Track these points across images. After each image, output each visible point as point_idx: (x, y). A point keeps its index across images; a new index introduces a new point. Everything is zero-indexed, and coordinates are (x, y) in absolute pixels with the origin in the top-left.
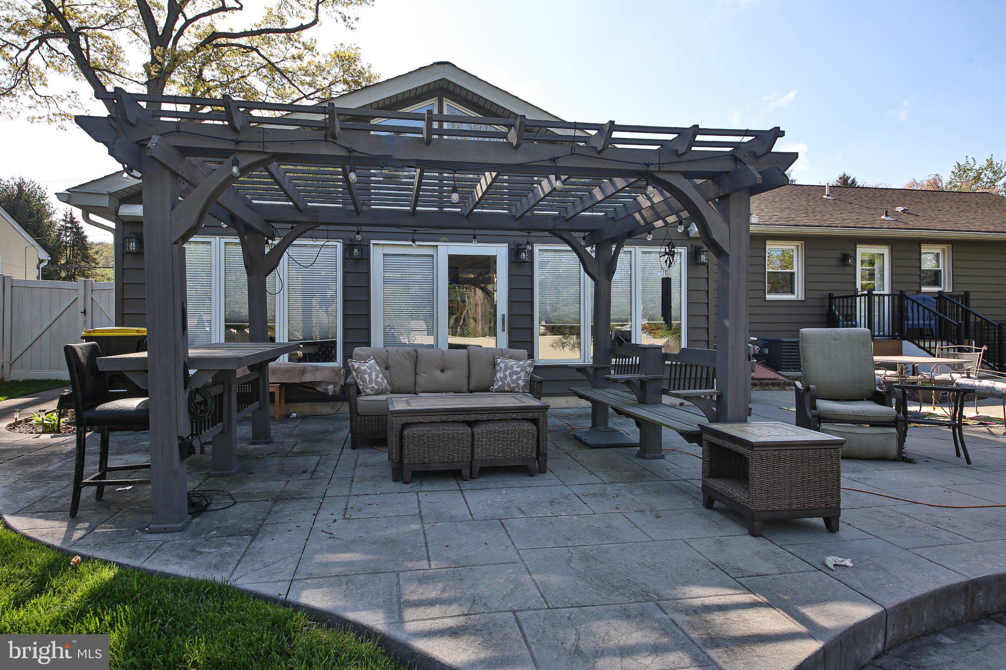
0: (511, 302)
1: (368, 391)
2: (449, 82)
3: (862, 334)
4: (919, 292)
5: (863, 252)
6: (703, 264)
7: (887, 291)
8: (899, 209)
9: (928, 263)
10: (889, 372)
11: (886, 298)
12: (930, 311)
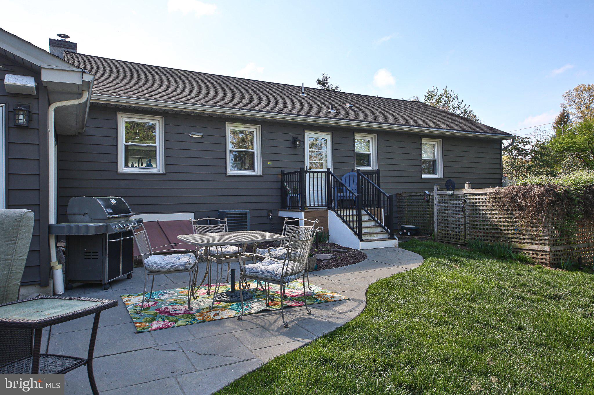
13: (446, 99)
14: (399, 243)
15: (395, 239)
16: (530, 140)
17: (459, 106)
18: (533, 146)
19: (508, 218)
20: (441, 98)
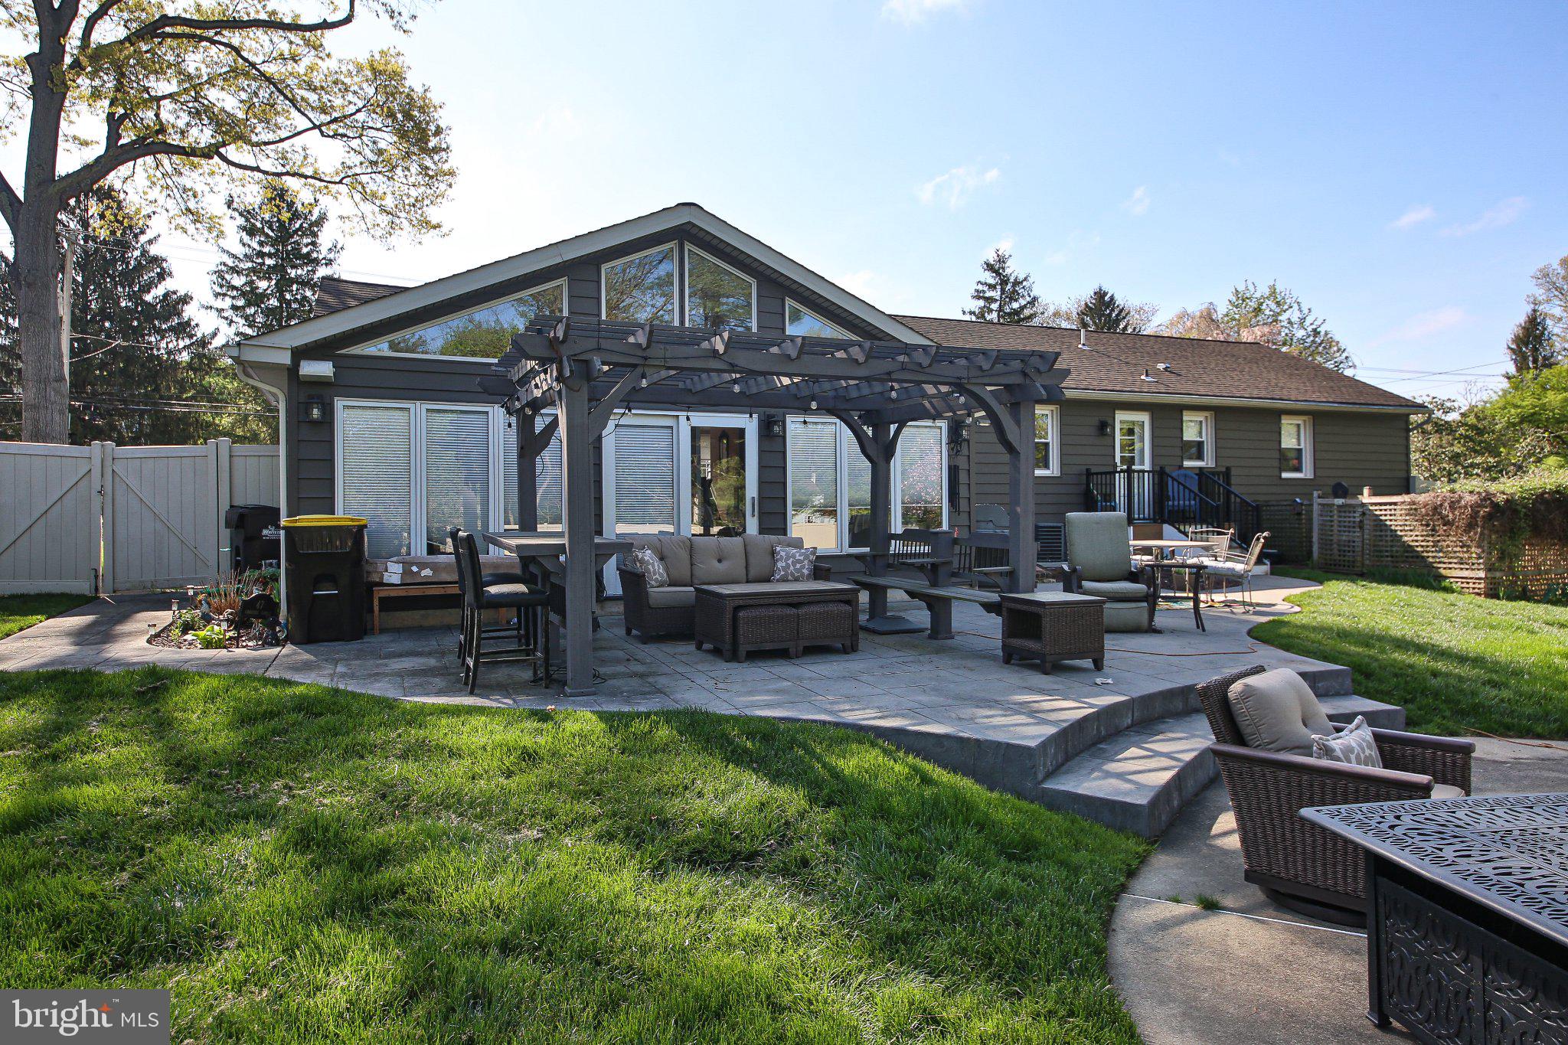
0: (762, 483)
1: (653, 583)
2: (694, 225)
3: (1119, 517)
4: (1181, 467)
5: (1121, 417)
6: (965, 440)
7: (1147, 467)
8: (1161, 366)
9: (1190, 434)
10: (1145, 558)
11: (1146, 474)
12: (1190, 491)
13: (1273, 306)
14: (1271, 568)
15: (1265, 564)
16: (1456, 404)
17: (1303, 320)
18: (1463, 415)
19: (1427, 536)
20: (1262, 304)
